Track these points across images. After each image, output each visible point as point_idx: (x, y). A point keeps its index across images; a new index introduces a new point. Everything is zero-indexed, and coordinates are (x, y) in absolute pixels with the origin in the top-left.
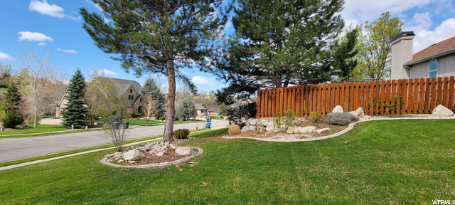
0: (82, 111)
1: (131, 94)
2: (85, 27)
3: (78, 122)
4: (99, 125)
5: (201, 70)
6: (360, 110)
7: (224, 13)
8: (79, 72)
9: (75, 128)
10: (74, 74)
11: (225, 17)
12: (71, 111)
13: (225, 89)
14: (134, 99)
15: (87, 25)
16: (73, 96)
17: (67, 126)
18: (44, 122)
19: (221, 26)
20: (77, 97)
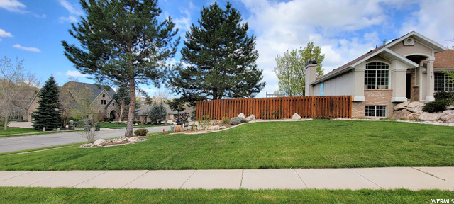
0: (54, 115)
1: (104, 99)
2: (66, 54)
3: (50, 124)
4: (70, 128)
5: (156, 86)
6: (253, 116)
7: (173, 46)
8: (52, 78)
9: (46, 130)
10: (47, 80)
11: (174, 49)
12: (43, 114)
13: (177, 100)
14: (107, 103)
15: (67, 53)
16: (46, 100)
17: (38, 128)
18: (13, 124)
19: (171, 55)
20: (50, 102)
